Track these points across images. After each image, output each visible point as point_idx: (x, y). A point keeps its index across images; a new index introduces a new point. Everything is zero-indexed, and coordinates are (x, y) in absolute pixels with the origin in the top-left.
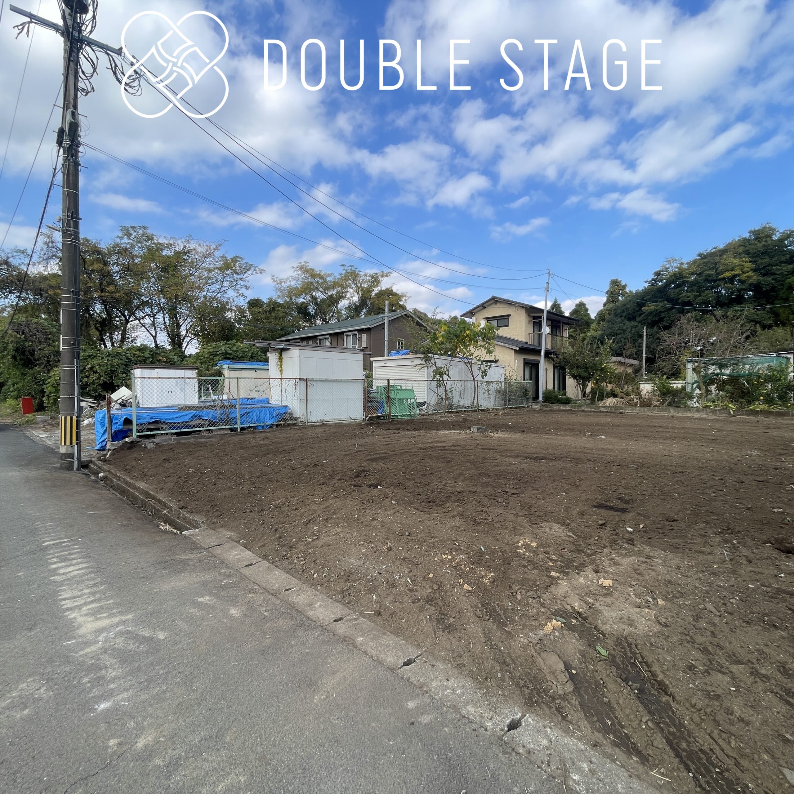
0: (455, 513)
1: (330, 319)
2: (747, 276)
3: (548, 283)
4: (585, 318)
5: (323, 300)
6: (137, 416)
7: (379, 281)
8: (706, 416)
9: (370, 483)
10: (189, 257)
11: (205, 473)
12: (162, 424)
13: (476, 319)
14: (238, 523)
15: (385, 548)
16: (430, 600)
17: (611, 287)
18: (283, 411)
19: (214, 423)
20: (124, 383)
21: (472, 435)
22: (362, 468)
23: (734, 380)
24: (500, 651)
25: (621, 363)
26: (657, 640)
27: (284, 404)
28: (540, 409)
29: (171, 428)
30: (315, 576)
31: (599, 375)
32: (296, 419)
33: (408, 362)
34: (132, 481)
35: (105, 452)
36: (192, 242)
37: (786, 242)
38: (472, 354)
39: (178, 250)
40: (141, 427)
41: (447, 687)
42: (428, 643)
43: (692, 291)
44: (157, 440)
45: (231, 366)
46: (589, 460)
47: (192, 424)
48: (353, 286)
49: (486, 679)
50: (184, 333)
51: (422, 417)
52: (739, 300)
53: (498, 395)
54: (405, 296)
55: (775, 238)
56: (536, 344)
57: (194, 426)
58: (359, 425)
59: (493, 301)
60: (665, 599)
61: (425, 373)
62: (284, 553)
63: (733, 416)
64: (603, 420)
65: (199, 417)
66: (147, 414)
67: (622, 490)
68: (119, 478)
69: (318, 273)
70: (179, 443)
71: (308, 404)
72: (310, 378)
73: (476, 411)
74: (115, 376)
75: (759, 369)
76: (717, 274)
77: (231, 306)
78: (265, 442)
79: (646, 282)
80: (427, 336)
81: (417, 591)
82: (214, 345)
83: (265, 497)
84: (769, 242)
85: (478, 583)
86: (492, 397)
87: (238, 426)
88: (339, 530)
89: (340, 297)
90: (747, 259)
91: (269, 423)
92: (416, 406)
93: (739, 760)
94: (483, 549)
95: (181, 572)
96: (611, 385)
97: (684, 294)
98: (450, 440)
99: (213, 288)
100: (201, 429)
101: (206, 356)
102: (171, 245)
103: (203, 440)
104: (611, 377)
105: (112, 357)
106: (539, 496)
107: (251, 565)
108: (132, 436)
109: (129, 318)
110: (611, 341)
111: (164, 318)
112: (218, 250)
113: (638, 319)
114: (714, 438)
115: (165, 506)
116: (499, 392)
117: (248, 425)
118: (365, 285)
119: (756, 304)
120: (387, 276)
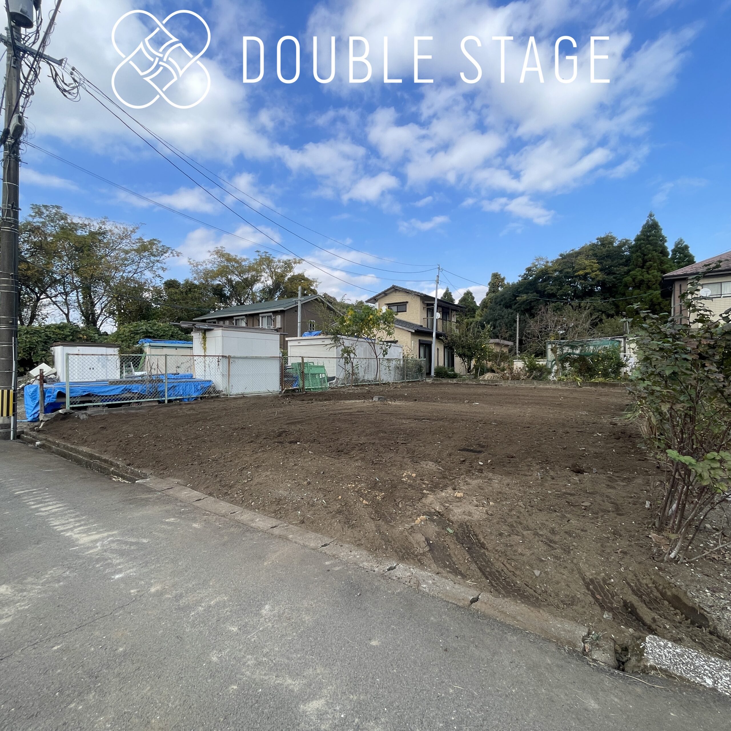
0: (358, 458)
1: (244, 301)
2: (595, 275)
3: (438, 276)
4: (472, 306)
5: (238, 283)
6: (70, 390)
7: (292, 267)
8: (560, 387)
9: (290, 440)
10: (105, 238)
11: (144, 437)
12: (95, 397)
13: (379, 305)
14: (182, 473)
15: (305, 483)
16: (339, 512)
17: (492, 280)
18: (207, 385)
19: (143, 396)
20: (44, 360)
21: (374, 403)
22: (283, 430)
23: (582, 358)
24: (386, 535)
25: (497, 344)
26: (484, 522)
27: (207, 379)
28: (432, 383)
29: (103, 400)
30: (253, 504)
31: (480, 354)
32: (219, 392)
33: (320, 342)
34: (73, 447)
35: (36, 424)
36: (108, 223)
37: (623, 249)
38: (375, 336)
39: (93, 230)
40: (74, 400)
41: (350, 555)
42: (338, 534)
43: (555, 285)
44: (89, 412)
45: (152, 344)
46: (463, 420)
47: (123, 397)
48: (267, 271)
49: (376, 550)
50: (98, 311)
51: (332, 390)
52: (590, 293)
53: (397, 371)
54: (316, 282)
55: (615, 244)
56: (429, 327)
57: (124, 399)
58: (276, 397)
59: (393, 289)
60: (495, 501)
61: (334, 352)
62: (226, 491)
63: (580, 387)
64: (480, 391)
65: (129, 391)
66: (80, 388)
67: (482, 439)
68: (58, 445)
69: (234, 257)
70: (111, 414)
71: (230, 379)
72: (232, 355)
73: (378, 385)
74: (34, 353)
75: (599, 350)
76: (574, 272)
77: (149, 287)
78: (191, 412)
79: (519, 276)
80: (336, 319)
81: (330, 507)
82: (134, 324)
83: (202, 453)
84: (611, 248)
85: (373, 499)
86: (392, 372)
87: (166, 399)
88: (269, 473)
89: (255, 280)
90: (595, 261)
91: (194, 395)
92: (326, 380)
93: (515, 572)
94: (378, 480)
95: (145, 505)
96: (491, 363)
97: (549, 287)
98: (356, 408)
99: (129, 268)
100: (131, 401)
101: (127, 335)
102: (86, 225)
103: (133, 411)
104: (489, 356)
105: (30, 334)
106: (421, 445)
107: (200, 500)
108: (65, 408)
109: (41, 295)
110: (489, 326)
111: (78, 296)
112: (135, 232)
113: (513, 307)
114: (559, 403)
115: (112, 464)
116: (398, 368)
117: (175, 398)
118: (279, 271)
119: (602, 297)
120: (299, 263)
